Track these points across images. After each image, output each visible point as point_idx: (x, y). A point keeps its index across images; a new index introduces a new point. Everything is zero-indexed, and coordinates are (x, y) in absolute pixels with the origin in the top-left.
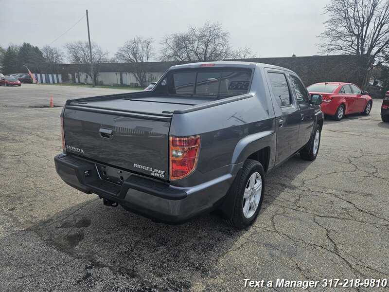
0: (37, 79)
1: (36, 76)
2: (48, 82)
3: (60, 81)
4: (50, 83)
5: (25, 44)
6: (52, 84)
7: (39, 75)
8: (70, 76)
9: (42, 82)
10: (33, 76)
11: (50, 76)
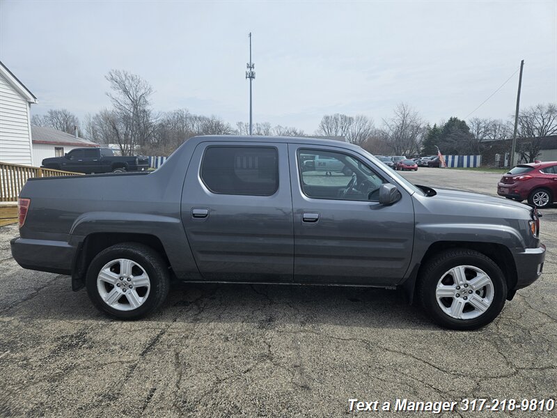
0: (447, 162)
1: (447, 158)
2: (460, 166)
3: (478, 164)
4: (463, 166)
5: (451, 118)
6: (465, 169)
7: (450, 157)
8: (498, 157)
9: (453, 166)
10: (443, 158)
11: (465, 157)
